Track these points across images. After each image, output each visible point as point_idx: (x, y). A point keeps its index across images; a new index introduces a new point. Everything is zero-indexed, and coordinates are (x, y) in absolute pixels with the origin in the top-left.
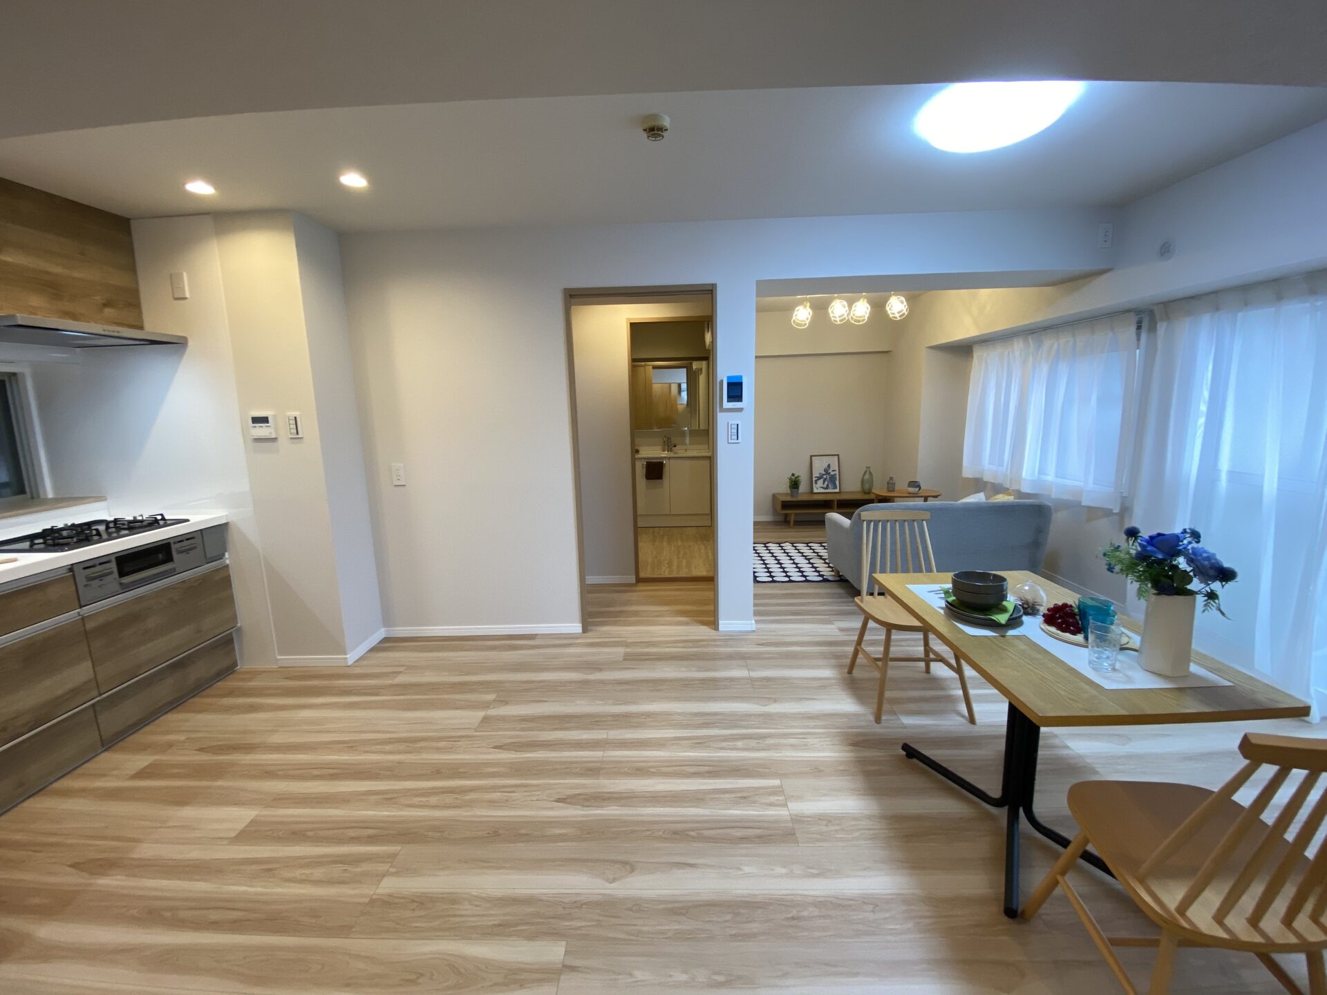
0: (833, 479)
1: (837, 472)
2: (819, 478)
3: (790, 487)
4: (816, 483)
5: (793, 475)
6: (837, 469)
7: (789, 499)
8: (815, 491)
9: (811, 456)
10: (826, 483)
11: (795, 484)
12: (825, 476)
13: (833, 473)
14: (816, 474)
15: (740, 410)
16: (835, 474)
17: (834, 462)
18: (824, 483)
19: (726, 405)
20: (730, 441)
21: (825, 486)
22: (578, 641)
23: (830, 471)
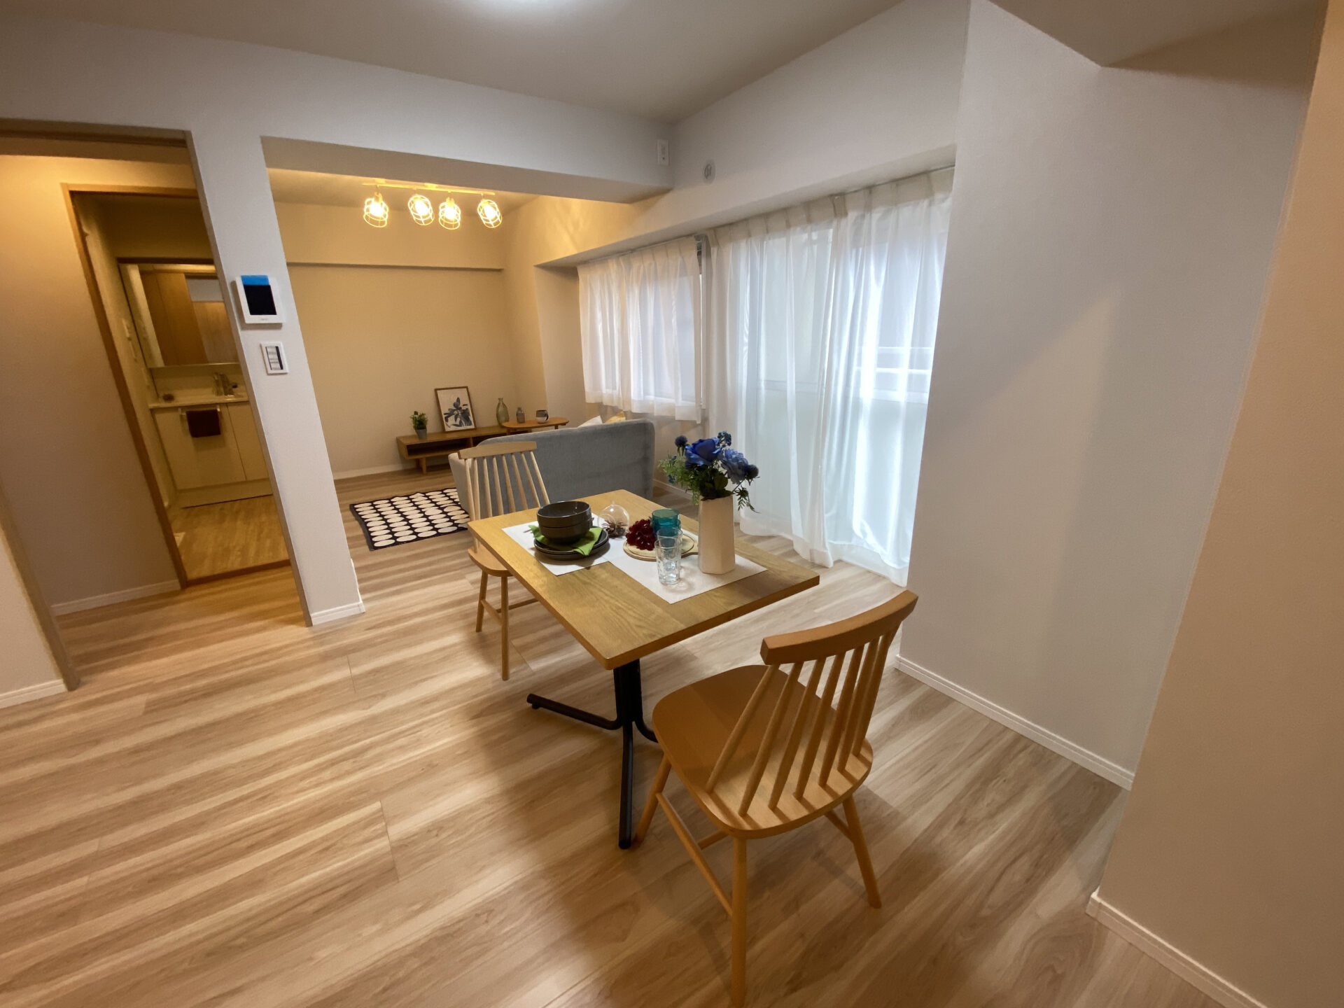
0: (465, 415)
1: (469, 407)
2: (449, 415)
3: (415, 427)
4: (447, 420)
5: (416, 413)
6: (468, 402)
7: (416, 441)
8: (447, 429)
9: (436, 390)
10: (458, 419)
11: (420, 424)
12: (456, 412)
13: (464, 408)
14: (445, 410)
15: (277, 326)
16: (467, 409)
17: (462, 395)
18: (456, 420)
19: (250, 319)
20: (270, 372)
21: (458, 423)
22: (62, 706)
23: (461, 405)
